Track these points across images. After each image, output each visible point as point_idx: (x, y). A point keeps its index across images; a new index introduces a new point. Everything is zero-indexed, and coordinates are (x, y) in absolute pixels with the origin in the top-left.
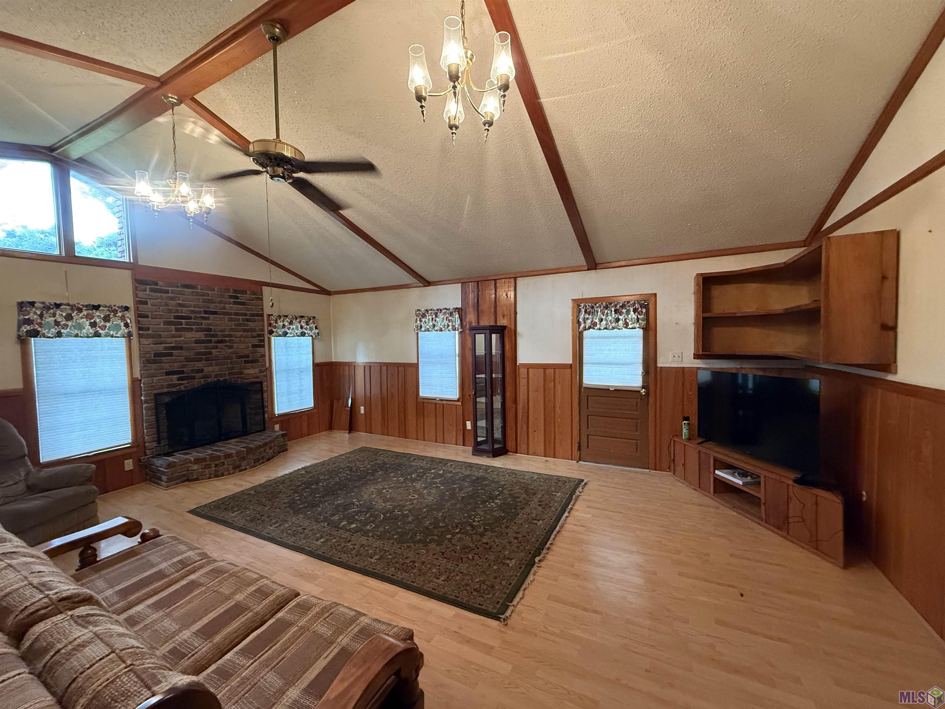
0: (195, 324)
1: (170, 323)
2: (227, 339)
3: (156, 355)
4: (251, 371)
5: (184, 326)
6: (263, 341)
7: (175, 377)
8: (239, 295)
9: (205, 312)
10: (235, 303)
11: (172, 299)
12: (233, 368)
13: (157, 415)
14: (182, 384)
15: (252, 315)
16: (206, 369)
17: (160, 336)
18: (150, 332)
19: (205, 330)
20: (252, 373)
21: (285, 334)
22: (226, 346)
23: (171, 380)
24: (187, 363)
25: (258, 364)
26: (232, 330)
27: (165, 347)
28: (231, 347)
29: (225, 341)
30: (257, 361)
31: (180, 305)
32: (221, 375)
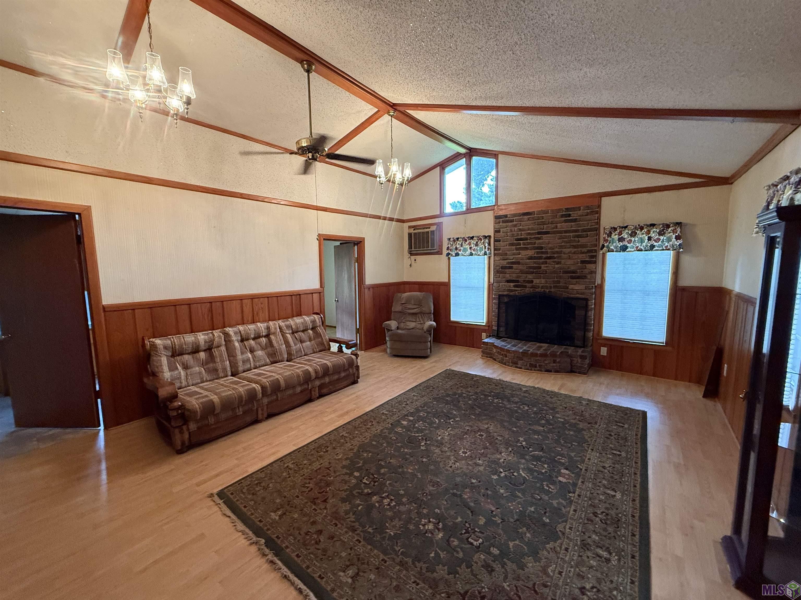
0: (531, 243)
1: (512, 244)
2: (555, 255)
3: (502, 268)
4: (576, 287)
5: (522, 246)
6: (595, 256)
7: (512, 284)
8: (571, 213)
9: (539, 233)
10: (566, 221)
11: (515, 226)
12: (559, 282)
13: (499, 308)
14: (516, 290)
15: (584, 231)
16: (535, 281)
17: (506, 254)
18: (501, 251)
19: (537, 248)
20: (577, 288)
21: (624, 249)
22: (554, 262)
23: (510, 286)
24: (521, 275)
25: (587, 280)
26: (561, 247)
27: (508, 262)
28: (558, 263)
29: (553, 258)
30: (585, 277)
31: (520, 230)
32: (547, 287)
